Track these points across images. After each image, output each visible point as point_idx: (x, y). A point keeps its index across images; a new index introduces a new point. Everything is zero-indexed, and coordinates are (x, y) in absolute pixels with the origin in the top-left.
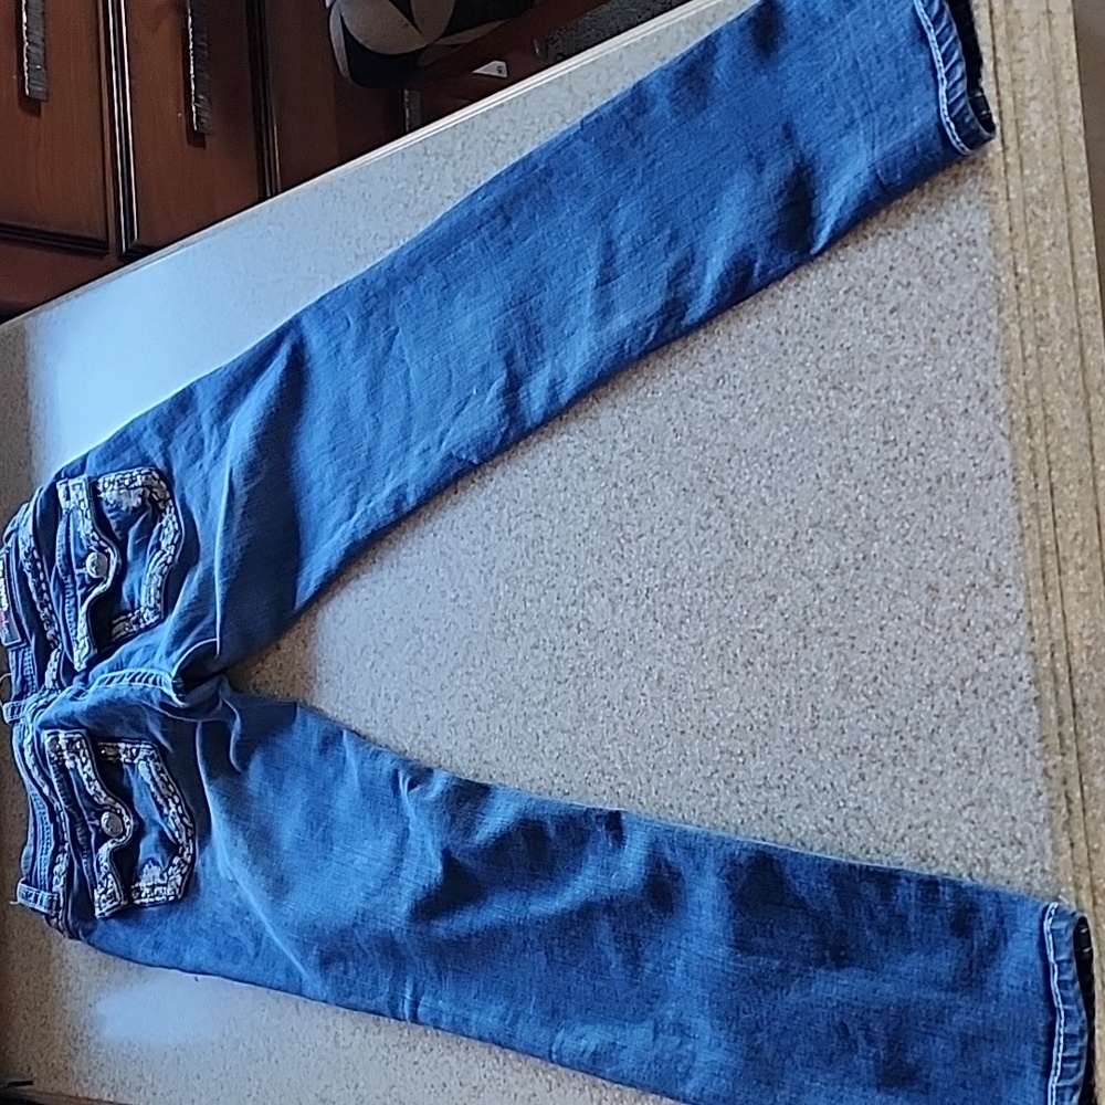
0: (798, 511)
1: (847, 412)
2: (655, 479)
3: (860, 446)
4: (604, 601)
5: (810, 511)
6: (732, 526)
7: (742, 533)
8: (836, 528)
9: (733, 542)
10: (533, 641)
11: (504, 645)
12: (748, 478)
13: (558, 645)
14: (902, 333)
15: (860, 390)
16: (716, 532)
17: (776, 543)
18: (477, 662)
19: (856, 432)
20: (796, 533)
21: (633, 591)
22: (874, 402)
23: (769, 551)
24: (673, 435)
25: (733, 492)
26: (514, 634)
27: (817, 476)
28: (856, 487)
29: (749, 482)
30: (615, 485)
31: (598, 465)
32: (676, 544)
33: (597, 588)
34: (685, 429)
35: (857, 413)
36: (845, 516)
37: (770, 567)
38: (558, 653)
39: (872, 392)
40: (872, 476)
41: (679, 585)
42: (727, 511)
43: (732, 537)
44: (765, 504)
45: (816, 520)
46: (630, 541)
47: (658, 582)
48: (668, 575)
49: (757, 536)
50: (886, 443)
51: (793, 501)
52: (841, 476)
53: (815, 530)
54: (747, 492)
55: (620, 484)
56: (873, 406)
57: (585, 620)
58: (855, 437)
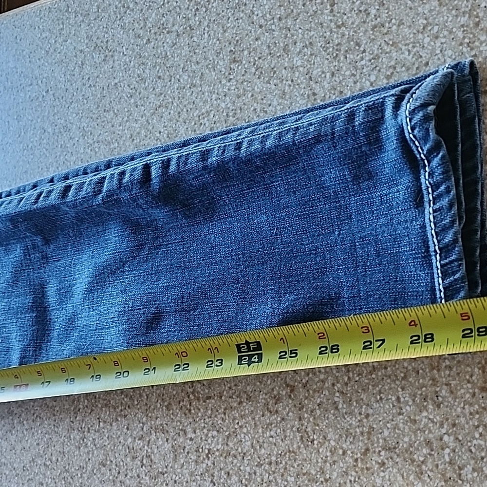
0: (371, 427)
3: (453, 383)
4: (168, 446)
5: (386, 433)
6: (300, 419)
7: (309, 429)
8: (413, 461)
9: (298, 435)
10: (101, 457)
11: (77, 453)
12: (322, 377)
13: (123, 470)
16: (283, 419)
17: (344, 453)
18: (54, 459)
20: (367, 450)
21: (195, 447)
23: (335, 458)
25: (305, 386)
26: (86, 446)
27: (398, 399)
28: (442, 425)
29: (323, 381)
32: (242, 417)
33: (163, 431)
36: (425, 451)
37: (335, 474)
38: (121, 478)
40: (463, 420)
41: (240, 458)
42: (297, 403)
43: (298, 430)
44: (337, 408)
45: (391, 443)
46: (198, 399)
47: (219, 447)
48: (231, 444)
49: (325, 438)
51: (367, 416)
52: (425, 408)
53: (388, 454)
54: (319, 391)
57: (148, 457)
58: (447, 372)
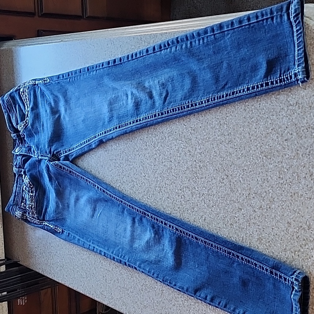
0: (250, 188)
1: (268, 165)
2: (208, 163)
3: (272, 176)
4: (190, 192)
5: (254, 189)
6: (230, 185)
7: (233, 188)
8: (262, 197)
9: (230, 190)
10: (167, 196)
11: (159, 194)
12: (236, 173)
13: (175, 200)
14: (288, 148)
15: (273, 160)
16: (225, 185)
17: (243, 194)
18: (150, 196)
19: (271, 172)
20: (249, 194)
21: (198, 193)
22: (277, 165)
23: (241, 196)
24: (214, 153)
25: (231, 175)
26: (162, 192)
27: (257, 180)
28: (269, 187)
29: (236, 174)
30: (195, 161)
31: (190, 153)
32: (213, 184)
33: (188, 188)
34: (218, 152)
35: (271, 166)
36: (265, 194)
37: (241, 201)
38: (175, 202)
39: (277, 162)
40: (274, 186)
41: (213, 196)
42: (229, 180)
43: (230, 188)
44: (241, 182)
45: (256, 192)
46: (199, 178)
47: (206, 193)
48: (210, 192)
49: (238, 190)
50: (279, 178)
51: (249, 184)
52: (265, 182)
53: (255, 195)
54: (235, 177)
55: (197, 161)
56: (277, 166)
57: (183, 195)
58: (270, 173)
